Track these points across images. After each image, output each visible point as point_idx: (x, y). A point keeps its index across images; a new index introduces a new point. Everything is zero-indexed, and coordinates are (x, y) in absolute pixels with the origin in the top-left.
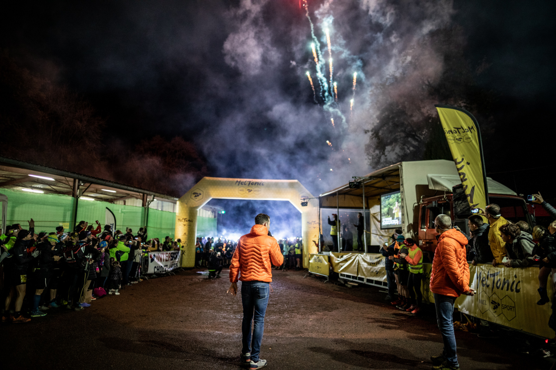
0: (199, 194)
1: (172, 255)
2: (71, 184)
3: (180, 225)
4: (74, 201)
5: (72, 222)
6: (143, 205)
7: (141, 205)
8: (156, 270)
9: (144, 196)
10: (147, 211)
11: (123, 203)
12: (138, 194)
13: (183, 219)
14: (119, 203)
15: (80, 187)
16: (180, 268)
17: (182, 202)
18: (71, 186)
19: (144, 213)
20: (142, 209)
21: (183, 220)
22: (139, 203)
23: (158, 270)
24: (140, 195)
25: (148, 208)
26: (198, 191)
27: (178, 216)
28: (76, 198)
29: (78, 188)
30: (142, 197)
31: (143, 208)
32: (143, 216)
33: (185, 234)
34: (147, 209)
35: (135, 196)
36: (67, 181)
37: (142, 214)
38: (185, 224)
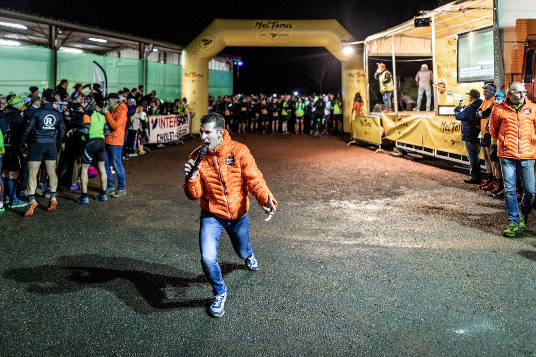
0: (209, 42)
1: (179, 119)
2: (47, 32)
3: (188, 81)
4: (52, 54)
5: (51, 80)
6: (141, 57)
7: (138, 57)
8: (159, 138)
9: (140, 45)
10: (145, 64)
11: (117, 55)
12: (133, 43)
13: (191, 73)
14: (113, 55)
15: (59, 36)
16: (189, 134)
17: (189, 52)
18: (46, 35)
19: (141, 66)
20: (139, 62)
21: (192, 75)
22: (135, 54)
23: (162, 138)
24: (135, 44)
25: (147, 61)
26: (208, 38)
27: (185, 70)
28: (55, 49)
29: (56, 37)
30: (138, 47)
31: (140, 60)
32: (141, 71)
33: (194, 92)
34: (145, 62)
35: (129, 45)
36: (41, 29)
37: (139, 69)
38: (193, 79)
